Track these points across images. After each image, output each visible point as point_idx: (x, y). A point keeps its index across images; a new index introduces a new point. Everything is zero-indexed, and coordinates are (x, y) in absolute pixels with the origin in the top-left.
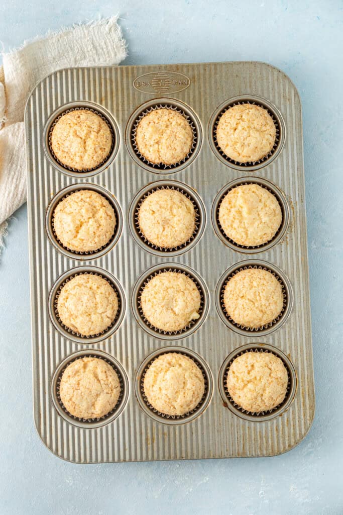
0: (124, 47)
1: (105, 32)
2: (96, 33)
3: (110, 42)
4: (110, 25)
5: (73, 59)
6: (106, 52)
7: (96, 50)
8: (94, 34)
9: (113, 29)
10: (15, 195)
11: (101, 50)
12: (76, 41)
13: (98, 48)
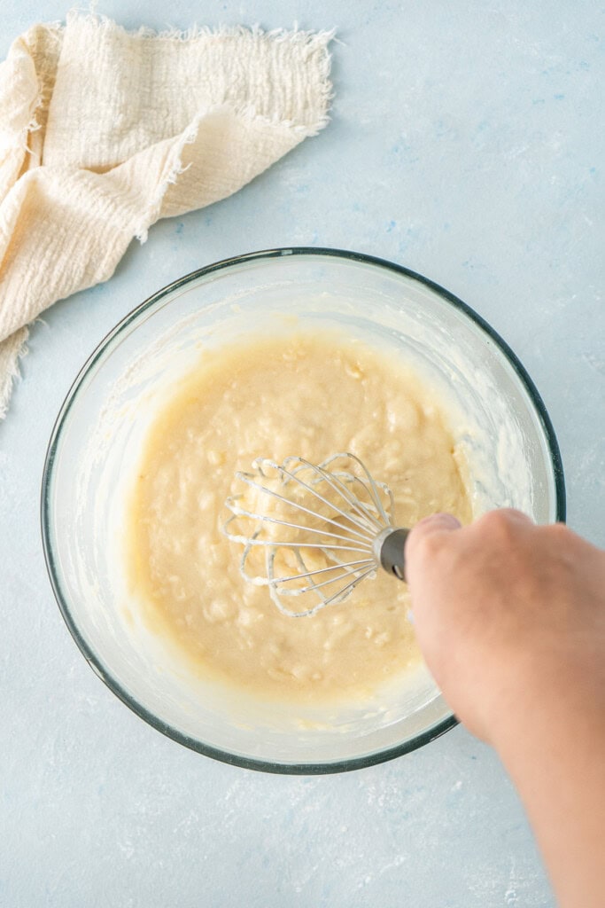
0: (326, 97)
1: (298, 58)
2: (281, 56)
3: (302, 79)
4: (312, 48)
5: (222, 91)
6: (289, 96)
7: (272, 88)
8: (278, 54)
9: (315, 57)
10: (45, 282)
11: (280, 90)
12: (240, 59)
13: (277, 84)
